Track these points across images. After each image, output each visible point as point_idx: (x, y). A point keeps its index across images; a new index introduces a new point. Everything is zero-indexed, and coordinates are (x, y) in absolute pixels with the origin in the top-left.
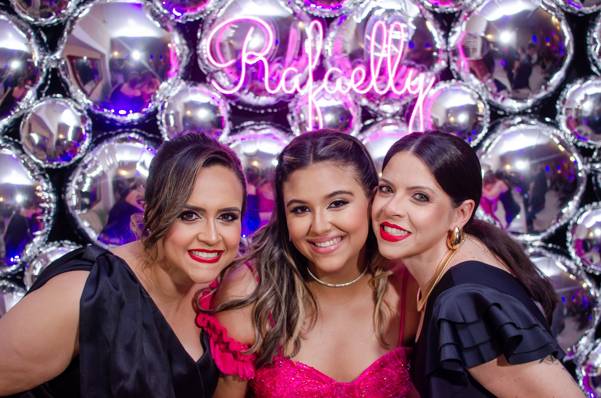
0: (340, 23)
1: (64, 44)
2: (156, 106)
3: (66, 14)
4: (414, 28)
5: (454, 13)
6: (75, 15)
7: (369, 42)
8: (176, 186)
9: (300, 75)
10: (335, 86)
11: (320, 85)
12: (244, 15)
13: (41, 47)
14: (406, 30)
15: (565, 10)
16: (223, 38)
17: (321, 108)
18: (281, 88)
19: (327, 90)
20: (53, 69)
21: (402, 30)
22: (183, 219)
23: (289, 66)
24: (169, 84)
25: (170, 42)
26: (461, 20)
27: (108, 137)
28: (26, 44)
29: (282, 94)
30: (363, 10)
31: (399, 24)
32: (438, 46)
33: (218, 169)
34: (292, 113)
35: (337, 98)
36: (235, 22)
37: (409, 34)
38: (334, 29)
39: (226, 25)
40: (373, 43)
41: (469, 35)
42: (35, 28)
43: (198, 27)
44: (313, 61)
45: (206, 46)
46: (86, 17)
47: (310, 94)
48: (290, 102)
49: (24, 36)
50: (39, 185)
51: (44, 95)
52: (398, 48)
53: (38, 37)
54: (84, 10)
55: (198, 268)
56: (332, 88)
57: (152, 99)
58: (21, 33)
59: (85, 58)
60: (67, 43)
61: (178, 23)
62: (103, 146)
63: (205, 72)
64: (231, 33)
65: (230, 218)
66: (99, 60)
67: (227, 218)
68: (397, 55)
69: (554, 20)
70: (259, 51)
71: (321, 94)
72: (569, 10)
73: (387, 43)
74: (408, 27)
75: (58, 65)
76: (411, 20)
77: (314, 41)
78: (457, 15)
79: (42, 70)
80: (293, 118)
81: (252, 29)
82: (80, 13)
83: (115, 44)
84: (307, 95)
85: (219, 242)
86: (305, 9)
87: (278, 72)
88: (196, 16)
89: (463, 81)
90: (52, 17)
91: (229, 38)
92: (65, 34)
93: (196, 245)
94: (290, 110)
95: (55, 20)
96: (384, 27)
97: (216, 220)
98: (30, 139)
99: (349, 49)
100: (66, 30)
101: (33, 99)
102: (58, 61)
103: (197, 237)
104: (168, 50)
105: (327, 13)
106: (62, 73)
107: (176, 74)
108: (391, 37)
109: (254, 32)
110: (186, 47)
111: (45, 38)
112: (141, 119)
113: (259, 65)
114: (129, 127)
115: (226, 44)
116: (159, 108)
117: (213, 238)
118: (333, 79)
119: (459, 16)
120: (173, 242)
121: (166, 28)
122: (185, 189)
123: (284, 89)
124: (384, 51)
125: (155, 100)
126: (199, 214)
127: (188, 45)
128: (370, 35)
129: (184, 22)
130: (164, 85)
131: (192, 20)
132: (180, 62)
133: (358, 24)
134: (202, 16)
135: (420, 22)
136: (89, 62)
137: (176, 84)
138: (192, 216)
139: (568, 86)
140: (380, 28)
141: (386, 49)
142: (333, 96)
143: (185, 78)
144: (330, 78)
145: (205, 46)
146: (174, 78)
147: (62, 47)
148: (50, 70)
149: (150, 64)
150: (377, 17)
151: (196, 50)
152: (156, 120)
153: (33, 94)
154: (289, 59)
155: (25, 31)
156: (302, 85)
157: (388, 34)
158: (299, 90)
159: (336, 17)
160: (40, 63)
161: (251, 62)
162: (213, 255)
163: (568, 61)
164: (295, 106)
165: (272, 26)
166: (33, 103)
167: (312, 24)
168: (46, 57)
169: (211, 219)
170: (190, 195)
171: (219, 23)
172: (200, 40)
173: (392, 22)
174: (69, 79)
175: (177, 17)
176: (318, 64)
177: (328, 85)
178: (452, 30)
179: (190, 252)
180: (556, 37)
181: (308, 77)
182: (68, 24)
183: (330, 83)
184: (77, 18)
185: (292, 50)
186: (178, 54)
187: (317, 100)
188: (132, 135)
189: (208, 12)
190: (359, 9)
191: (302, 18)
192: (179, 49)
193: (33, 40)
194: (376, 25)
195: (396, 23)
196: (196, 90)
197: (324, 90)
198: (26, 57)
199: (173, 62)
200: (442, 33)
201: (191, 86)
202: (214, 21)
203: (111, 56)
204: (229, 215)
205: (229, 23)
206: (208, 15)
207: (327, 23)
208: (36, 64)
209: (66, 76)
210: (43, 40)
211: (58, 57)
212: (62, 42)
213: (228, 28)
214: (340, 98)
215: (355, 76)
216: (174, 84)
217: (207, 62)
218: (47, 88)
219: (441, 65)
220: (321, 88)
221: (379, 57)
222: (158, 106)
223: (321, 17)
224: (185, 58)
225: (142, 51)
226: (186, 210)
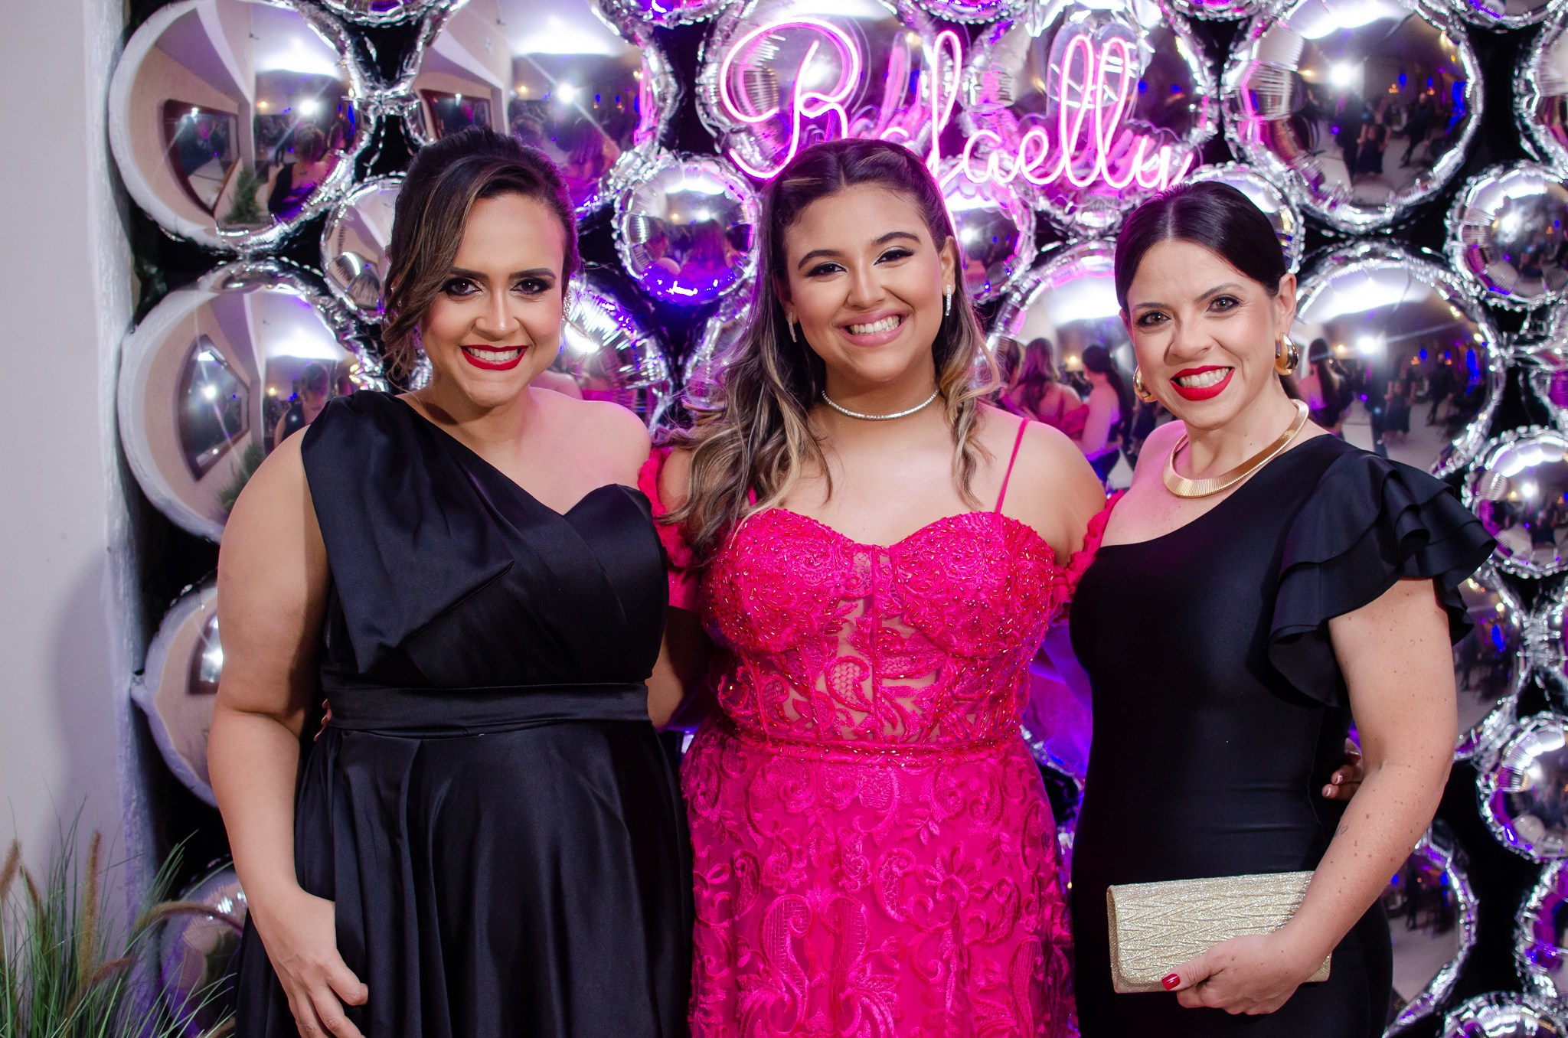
0: (993, 40)
1: (418, 66)
2: (608, 200)
4: (1153, 51)
5: (1236, 22)
7: (1057, 78)
9: (913, 143)
10: (984, 168)
11: (953, 166)
12: (798, 16)
13: (367, 71)
14: (1136, 56)
15: (1468, 20)
16: (754, 61)
17: (955, 214)
19: (969, 176)
20: (389, 117)
21: (1127, 55)
22: (449, 292)
24: (638, 155)
25: (639, 67)
26: (1249, 36)
28: (336, 64)
30: (1045, 10)
31: (1122, 42)
32: (1199, 91)
35: (988, 194)
36: (778, 31)
37: (1140, 64)
38: (983, 50)
39: (761, 35)
40: (1066, 81)
41: (1266, 69)
42: (356, 31)
43: (702, 38)
44: (940, 115)
45: (716, 78)
46: (463, 11)
49: (332, 46)
50: (356, 362)
51: (369, 171)
52: (1117, 92)
53: (361, 50)
55: (478, 378)
56: (978, 172)
57: (601, 185)
58: (326, 40)
59: (458, 96)
60: (423, 65)
61: (660, 28)
63: (714, 134)
64: (770, 52)
65: (536, 288)
66: (488, 101)
68: (1117, 104)
69: (1445, 42)
70: (827, 90)
71: (954, 184)
72: (1476, 22)
73: (1095, 81)
74: (1139, 48)
75: (402, 108)
76: (1145, 33)
77: (941, 73)
78: (1241, 26)
79: (367, 120)
81: (815, 46)
83: (520, 69)
86: (924, 6)
88: (697, 14)
89: (1250, 164)
90: (396, 8)
91: (766, 63)
92: (420, 44)
93: (473, 340)
95: (398, 18)
96: (1090, 48)
97: (508, 292)
98: (342, 263)
99: (1014, 92)
100: (422, 37)
101: (349, 178)
102: (403, 101)
103: (474, 325)
104: (635, 86)
105: (969, 15)
106: (411, 126)
107: (649, 137)
108: (1103, 68)
109: (817, 52)
110: (671, 80)
111: (373, 52)
113: (829, 119)
115: (759, 74)
116: (617, 205)
117: (502, 327)
118: (981, 154)
119: (1246, 29)
120: (434, 334)
121: (632, 39)
124: (1087, 97)
125: (607, 187)
126: (478, 284)
127: (676, 74)
128: (1060, 64)
129: (671, 27)
130: (625, 158)
131: (688, 23)
132: (660, 110)
133: (1034, 39)
134: (709, 16)
135: (1163, 39)
136: (467, 103)
137: (652, 156)
138: (466, 287)
139: (1471, 180)
141: (1093, 93)
142: (979, 189)
143: (668, 143)
144: (976, 151)
145: (712, 78)
146: (648, 142)
147: (412, 72)
148: (384, 119)
150: (1075, 25)
151: (693, 85)
152: (610, 229)
153: (348, 172)
154: (886, 111)
155: (333, 36)
157: (1097, 62)
159: (987, 25)
160: (364, 106)
161: (811, 114)
163: (1471, 127)
165: (857, 39)
166: (348, 189)
167: (942, 37)
168: (377, 93)
169: (499, 293)
170: (457, 249)
171: (746, 32)
172: (704, 63)
173: (1105, 39)
175: (658, 16)
176: (950, 123)
177: (971, 166)
178: (1231, 56)
179: (465, 350)
180: (1449, 79)
182: (427, 23)
183: (973, 162)
184: (444, 12)
185: (894, 90)
186: (656, 93)
189: (723, 7)
190: (1038, 8)
191: (917, 25)
192: (658, 82)
193: (349, 55)
194: (1073, 43)
195: (1114, 40)
196: (696, 169)
197: (962, 175)
198: (335, 93)
199: (644, 109)
200: (1209, 64)
201: (684, 161)
202: (734, 25)
203: (512, 93)
204: (533, 282)
205: (767, 32)
206: (722, 13)
208: (356, 106)
209: (421, 134)
210: (371, 56)
211: (402, 93)
212: (412, 61)
213: (764, 41)
214: (994, 194)
215: (1027, 150)
216: (647, 156)
217: (715, 111)
218: (376, 158)
219: (1202, 132)
220: (956, 170)
221: (1078, 110)
222: (613, 201)
223: (957, 23)
224: (670, 101)
225: (578, 85)
226: (453, 276)
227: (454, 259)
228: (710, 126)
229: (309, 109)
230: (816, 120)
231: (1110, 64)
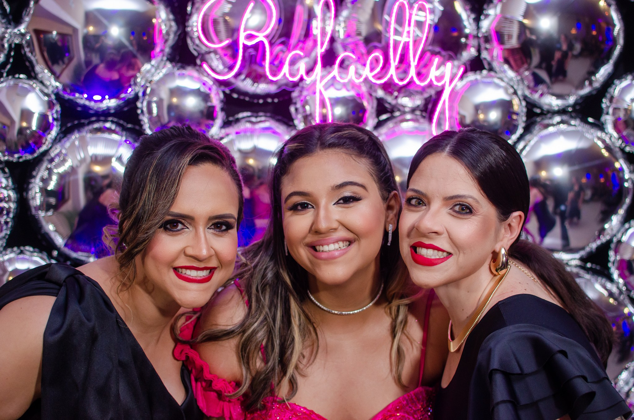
0: (352, 2)
1: (30, 15)
2: (137, 91)
4: (441, 8)
7: (388, 24)
8: (157, 190)
9: (306, 60)
10: (348, 74)
11: (330, 73)
13: (3, 19)
14: (432, 11)
16: (218, 13)
17: (330, 99)
18: (285, 74)
19: (338, 78)
20: (16, 44)
21: (428, 11)
22: (166, 229)
23: (295, 48)
24: (153, 66)
25: (155, 17)
27: (79, 127)
29: (284, 81)
31: (424, 3)
32: (467, 31)
33: (207, 168)
34: (295, 104)
35: (349, 87)
37: (435, 16)
38: (347, 8)
40: (393, 25)
41: (505, 19)
44: (322, 44)
45: (197, 22)
47: (318, 82)
48: (293, 91)
51: (5, 75)
52: (423, 32)
53: (1, 6)
55: (185, 288)
56: (344, 76)
57: (132, 83)
59: (55, 33)
60: (33, 14)
62: (73, 137)
63: (195, 53)
64: (227, 8)
65: (224, 227)
66: (70, 35)
67: (220, 228)
68: (421, 39)
69: (603, 5)
70: (259, 30)
71: (330, 83)
74: (434, 7)
75: (22, 39)
77: (324, 20)
79: (3, 46)
80: (296, 110)
81: (252, 5)
83: (90, 17)
84: (314, 83)
85: (211, 257)
87: (282, 55)
89: (496, 72)
91: (225, 14)
92: (32, 4)
93: (182, 262)
94: (294, 101)
96: (407, 6)
97: (206, 230)
99: (364, 30)
102: (23, 35)
103: (183, 252)
104: (153, 27)
106: (27, 50)
107: (161, 55)
108: (414, 18)
109: (254, 8)
110: (173, 24)
111: (8, 8)
112: (119, 106)
113: (259, 46)
114: (105, 115)
115: (221, 20)
116: (140, 94)
117: (204, 253)
118: (345, 65)
120: (155, 258)
121: (151, 1)
122: (168, 192)
123: (288, 75)
124: (405, 34)
125: (135, 84)
126: (186, 223)
127: (176, 20)
128: (390, 15)
130: (146, 67)
132: (166, 41)
133: (376, 2)
135: (448, 2)
136: (59, 37)
137: (161, 66)
138: (177, 226)
139: (617, 82)
140: (401, 8)
141: (408, 32)
142: (344, 85)
143: (171, 59)
144: (342, 64)
145: (195, 22)
146: (159, 59)
147: (27, 19)
148: (13, 46)
149: (131, 42)
151: (185, 27)
152: (137, 108)
154: (293, 41)
156: (309, 72)
157: (411, 15)
158: (305, 77)
160: (2, 38)
161: (249, 43)
162: (203, 274)
163: (617, 53)
164: (299, 96)
168: (9, 31)
169: (201, 229)
170: (174, 199)
172: (190, 15)
173: (416, 2)
174: (35, 57)
176: (328, 48)
177: (339, 72)
178: (485, 12)
179: (176, 269)
180: (605, 26)
181: (315, 63)
183: (341, 70)
185: (298, 31)
186: (164, 32)
187: (326, 89)
188: (108, 125)
192: (165, 25)
194: (397, 4)
195: (420, 2)
196: (183, 74)
197: (334, 77)
199: (158, 40)
200: (473, 16)
201: (178, 69)
203: (85, 31)
204: (222, 224)
209: (32, 53)
210: (5, 10)
211: (23, 31)
212: (27, 13)
214: (353, 88)
215: (371, 63)
216: (158, 66)
217: (197, 42)
218: (9, 67)
219: (470, 53)
220: (331, 75)
221: (400, 42)
222: (139, 92)
224: (172, 36)
225: (121, 26)
226: (170, 218)
227: (171, 206)
230: (252, 46)
231: (418, 16)
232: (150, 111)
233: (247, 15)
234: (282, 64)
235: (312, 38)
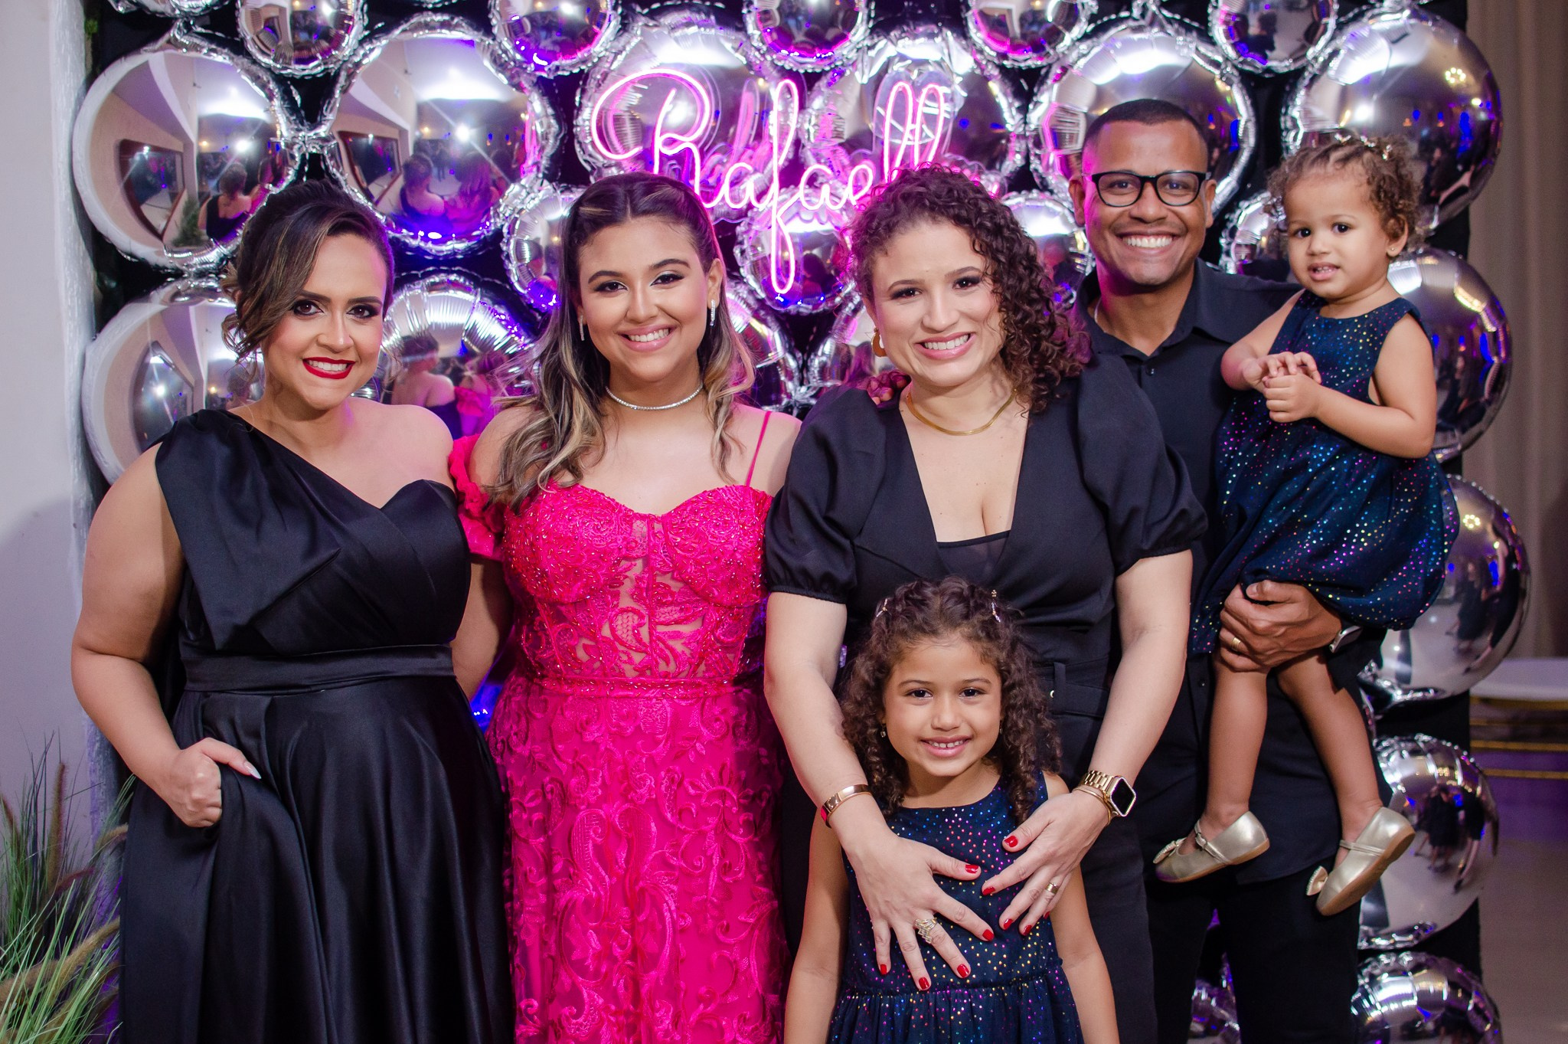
0: (829, 84)
1: (335, 110)
2: (499, 225)
3: (340, 57)
4: (965, 94)
5: (1039, 69)
6: (356, 59)
7: (881, 119)
8: (288, 263)
9: (758, 175)
10: (819, 197)
11: (792, 195)
12: (658, 67)
13: (292, 115)
14: (950, 99)
15: (1240, 66)
16: (621, 106)
17: (792, 236)
18: (723, 199)
19: (805, 204)
20: (311, 155)
21: (942, 99)
22: (297, 312)
23: (739, 160)
24: (523, 187)
25: (525, 110)
26: (1049, 82)
27: (412, 279)
28: (267, 110)
29: (724, 210)
30: (873, 60)
31: (937, 87)
32: (1009, 127)
33: (349, 240)
34: (741, 243)
35: (824, 219)
36: (643, 80)
37: (955, 106)
38: (820, 93)
39: (627, 84)
40: (889, 121)
41: (1063, 111)
42: (281, 80)
43: (578, 86)
44: (781, 148)
45: (589, 120)
46: (375, 63)
47: (774, 211)
48: (739, 224)
49: (262, 94)
52: (934, 132)
53: (287, 96)
54: (371, 50)
55: (316, 385)
56: (814, 200)
57: (492, 213)
58: (257, 89)
59: (371, 136)
60: (339, 109)
61: (540, 78)
62: (402, 297)
63: (589, 168)
64: (635, 98)
65: (366, 313)
66: (396, 141)
67: (363, 312)
68: (933, 141)
69: (1220, 85)
70: (684, 130)
71: (794, 210)
72: (1247, 68)
73: (914, 121)
74: (953, 93)
75: (322, 148)
76: (958, 80)
77: (785, 113)
78: (1043, 72)
79: (293, 157)
80: (743, 252)
81: (673, 92)
82: (365, 55)
83: (424, 113)
84: (769, 212)
85: (348, 348)
86: (768, 58)
87: (719, 168)
88: (573, 66)
89: (1052, 192)
90: (315, 63)
91: (631, 108)
92: (337, 93)
93: (314, 353)
94: (740, 239)
95: (320, 69)
96: (910, 92)
97: (345, 315)
99: (847, 132)
100: (339, 86)
102: (326, 140)
103: (316, 340)
104: (522, 126)
105: (810, 65)
106: (330, 163)
107: (535, 169)
108: (921, 110)
109: (675, 98)
110: (553, 121)
111: (298, 98)
112: (470, 248)
113: (684, 157)
114: (448, 262)
115: (627, 118)
116: (505, 230)
117: (341, 342)
118: (816, 184)
119: (1047, 73)
120: (282, 347)
121: (519, 87)
122: (301, 267)
123: (728, 200)
124: (907, 135)
125: (497, 214)
126: (320, 306)
127: (557, 117)
128: (885, 107)
129: (552, 77)
130: (514, 189)
131: (567, 74)
132: (542, 149)
133: (862, 85)
134: (583, 67)
135: (977, 84)
136: (379, 143)
137: (536, 188)
138: (309, 308)
139: (1243, 204)
140: (902, 95)
141: (912, 132)
142: (816, 215)
143: (550, 177)
144: (812, 181)
145: (587, 119)
146: (532, 175)
147: (331, 117)
148: (307, 157)
149: (488, 151)
150: (898, 73)
151: (571, 126)
152: (502, 252)
154: (738, 146)
155: (264, 87)
156: (760, 197)
157: (916, 105)
158: (754, 203)
159: (823, 73)
160: (290, 146)
161: (669, 152)
162: (339, 368)
163: (1244, 158)
164: (747, 232)
165: (709, 85)
167: (781, 84)
168: (301, 134)
169: (338, 314)
170: (307, 277)
171: (615, 81)
172: (580, 108)
173: (924, 85)
174: (342, 174)
175: (539, 68)
176: (791, 156)
177: (807, 195)
178: (1035, 99)
179: (306, 361)
180: (1225, 115)
181: (771, 180)
182: (343, 74)
183: (809, 191)
184: (358, 65)
185: (744, 130)
186: (539, 133)
187: (786, 223)
188: (453, 277)
189: (595, 60)
190: (866, 59)
191: (764, 72)
192: (541, 124)
193: (277, 102)
194: (895, 89)
195: (931, 86)
197: (798, 202)
199: (529, 147)
200: (1017, 104)
201: (562, 192)
202: (605, 75)
203: (417, 134)
204: (364, 308)
205: (632, 82)
206: (595, 65)
207: (807, 83)
209: (338, 169)
210: (296, 102)
211: (323, 135)
212: (330, 107)
213: (630, 89)
214: (829, 219)
215: (856, 179)
216: (531, 188)
217: (590, 148)
219: (1014, 162)
220: (795, 198)
221: (899, 146)
222: (502, 226)
223: (797, 72)
224: (551, 141)
225: (473, 127)
226: (301, 298)
227: (304, 284)
228: (586, 161)
229: (244, 147)
230: (674, 157)
231: (925, 107)
232: (520, 256)
233: (667, 106)
234: (719, 181)
235: (765, 140)
